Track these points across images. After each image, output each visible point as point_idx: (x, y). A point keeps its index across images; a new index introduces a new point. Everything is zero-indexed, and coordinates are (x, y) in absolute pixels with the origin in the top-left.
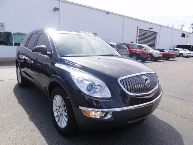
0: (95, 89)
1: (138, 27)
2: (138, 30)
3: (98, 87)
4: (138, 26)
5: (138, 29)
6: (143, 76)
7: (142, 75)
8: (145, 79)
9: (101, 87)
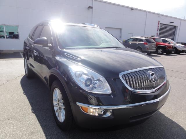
0: (94, 84)
1: (159, 22)
2: (159, 25)
3: (97, 82)
4: (159, 20)
5: (159, 23)
6: (148, 71)
7: (147, 69)
8: (151, 74)
9: (100, 82)
